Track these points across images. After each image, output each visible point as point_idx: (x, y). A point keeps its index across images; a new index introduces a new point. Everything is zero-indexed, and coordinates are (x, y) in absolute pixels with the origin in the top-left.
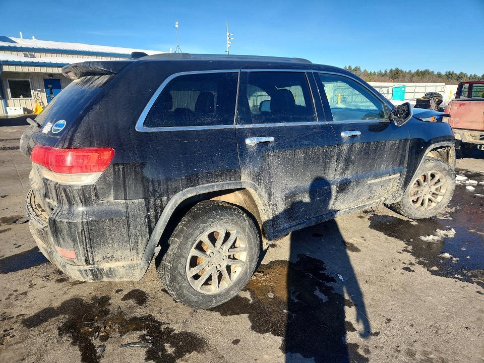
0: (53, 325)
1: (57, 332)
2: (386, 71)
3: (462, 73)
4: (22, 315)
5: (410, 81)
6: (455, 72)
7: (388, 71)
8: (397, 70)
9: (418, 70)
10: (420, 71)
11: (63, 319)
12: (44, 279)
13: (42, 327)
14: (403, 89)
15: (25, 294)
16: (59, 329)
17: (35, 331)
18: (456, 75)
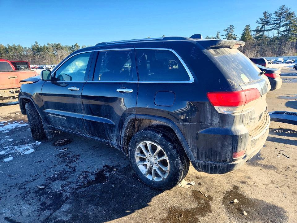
0: (264, 162)
1: (264, 159)
4: (277, 173)
11: (260, 162)
12: (257, 185)
13: (270, 164)
15: (272, 182)
16: (263, 160)
17: (273, 164)
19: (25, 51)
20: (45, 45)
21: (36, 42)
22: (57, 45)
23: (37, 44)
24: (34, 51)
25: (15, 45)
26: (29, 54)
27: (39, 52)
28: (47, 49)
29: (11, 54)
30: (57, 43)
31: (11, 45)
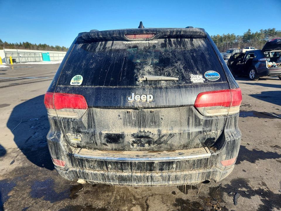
2: (21, 44)
3: (63, 47)
5: (38, 49)
6: (60, 46)
7: (22, 43)
8: (27, 43)
9: (40, 44)
10: (41, 44)
14: (48, 55)
18: (61, 47)
19: (237, 39)
20: (257, 32)
21: (249, 29)
22: (271, 31)
23: (250, 32)
24: (245, 39)
25: (229, 34)
26: (239, 42)
27: (249, 39)
28: (258, 36)
29: (224, 42)
30: (272, 28)
31: (226, 34)
